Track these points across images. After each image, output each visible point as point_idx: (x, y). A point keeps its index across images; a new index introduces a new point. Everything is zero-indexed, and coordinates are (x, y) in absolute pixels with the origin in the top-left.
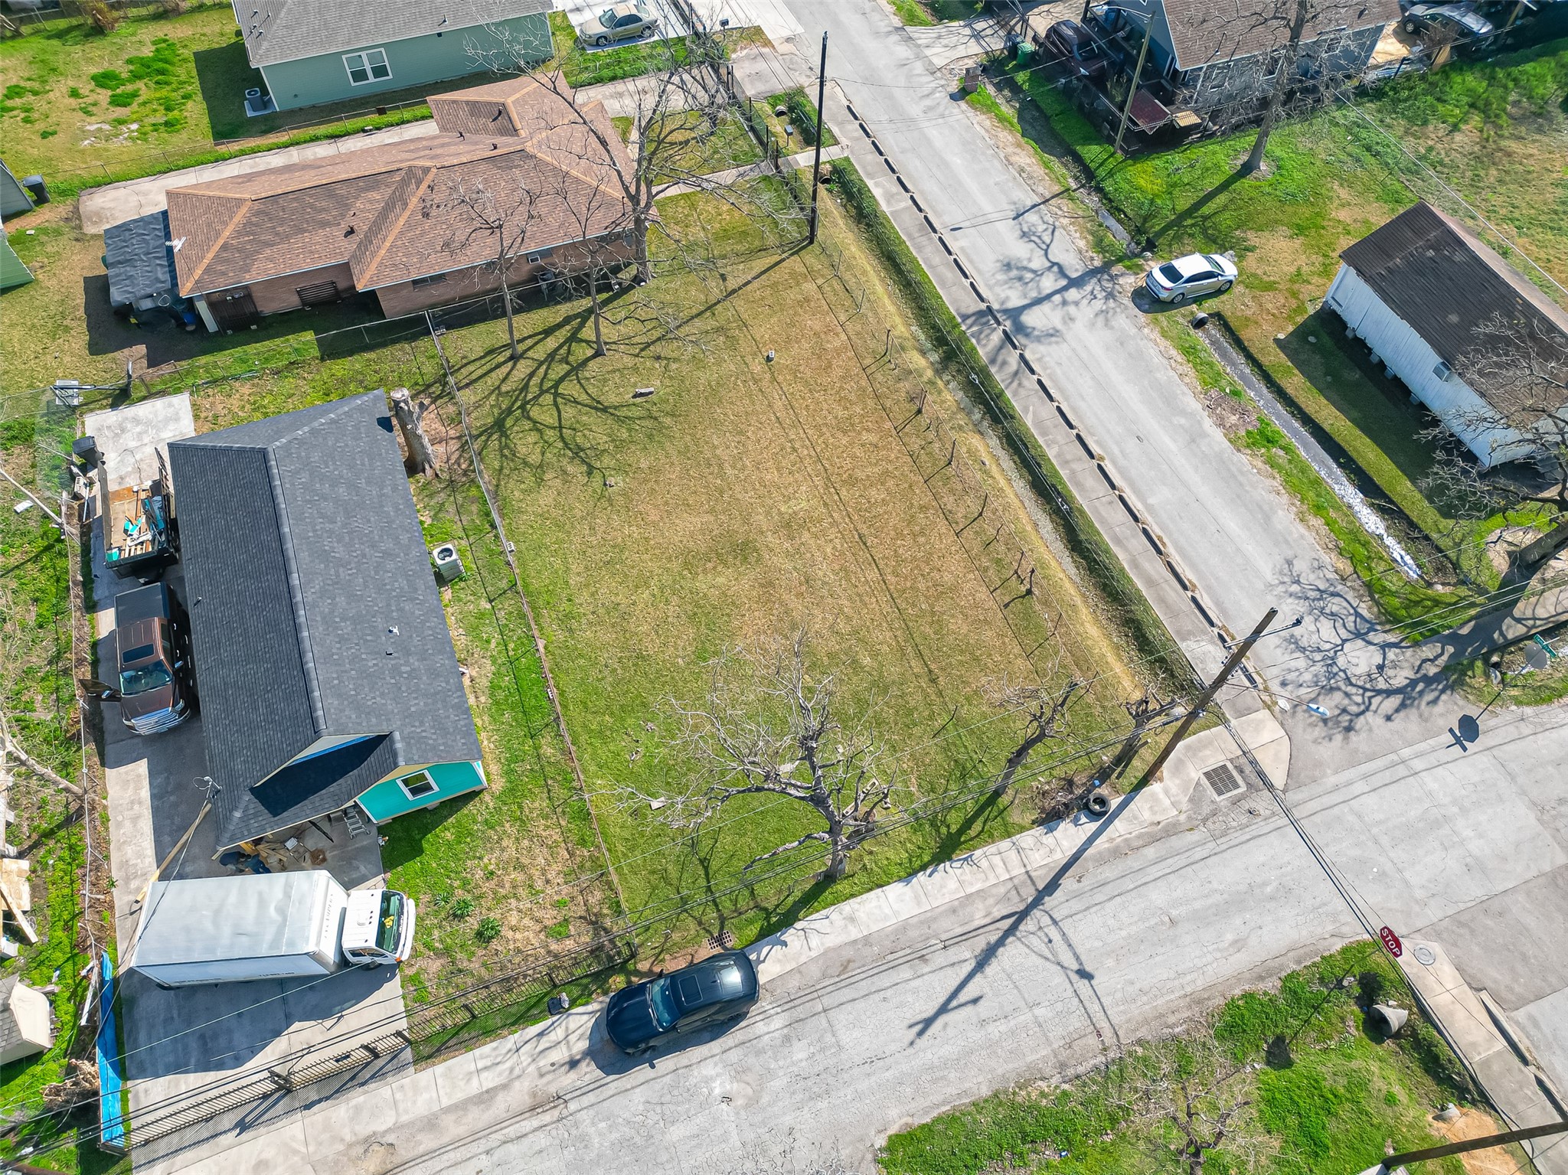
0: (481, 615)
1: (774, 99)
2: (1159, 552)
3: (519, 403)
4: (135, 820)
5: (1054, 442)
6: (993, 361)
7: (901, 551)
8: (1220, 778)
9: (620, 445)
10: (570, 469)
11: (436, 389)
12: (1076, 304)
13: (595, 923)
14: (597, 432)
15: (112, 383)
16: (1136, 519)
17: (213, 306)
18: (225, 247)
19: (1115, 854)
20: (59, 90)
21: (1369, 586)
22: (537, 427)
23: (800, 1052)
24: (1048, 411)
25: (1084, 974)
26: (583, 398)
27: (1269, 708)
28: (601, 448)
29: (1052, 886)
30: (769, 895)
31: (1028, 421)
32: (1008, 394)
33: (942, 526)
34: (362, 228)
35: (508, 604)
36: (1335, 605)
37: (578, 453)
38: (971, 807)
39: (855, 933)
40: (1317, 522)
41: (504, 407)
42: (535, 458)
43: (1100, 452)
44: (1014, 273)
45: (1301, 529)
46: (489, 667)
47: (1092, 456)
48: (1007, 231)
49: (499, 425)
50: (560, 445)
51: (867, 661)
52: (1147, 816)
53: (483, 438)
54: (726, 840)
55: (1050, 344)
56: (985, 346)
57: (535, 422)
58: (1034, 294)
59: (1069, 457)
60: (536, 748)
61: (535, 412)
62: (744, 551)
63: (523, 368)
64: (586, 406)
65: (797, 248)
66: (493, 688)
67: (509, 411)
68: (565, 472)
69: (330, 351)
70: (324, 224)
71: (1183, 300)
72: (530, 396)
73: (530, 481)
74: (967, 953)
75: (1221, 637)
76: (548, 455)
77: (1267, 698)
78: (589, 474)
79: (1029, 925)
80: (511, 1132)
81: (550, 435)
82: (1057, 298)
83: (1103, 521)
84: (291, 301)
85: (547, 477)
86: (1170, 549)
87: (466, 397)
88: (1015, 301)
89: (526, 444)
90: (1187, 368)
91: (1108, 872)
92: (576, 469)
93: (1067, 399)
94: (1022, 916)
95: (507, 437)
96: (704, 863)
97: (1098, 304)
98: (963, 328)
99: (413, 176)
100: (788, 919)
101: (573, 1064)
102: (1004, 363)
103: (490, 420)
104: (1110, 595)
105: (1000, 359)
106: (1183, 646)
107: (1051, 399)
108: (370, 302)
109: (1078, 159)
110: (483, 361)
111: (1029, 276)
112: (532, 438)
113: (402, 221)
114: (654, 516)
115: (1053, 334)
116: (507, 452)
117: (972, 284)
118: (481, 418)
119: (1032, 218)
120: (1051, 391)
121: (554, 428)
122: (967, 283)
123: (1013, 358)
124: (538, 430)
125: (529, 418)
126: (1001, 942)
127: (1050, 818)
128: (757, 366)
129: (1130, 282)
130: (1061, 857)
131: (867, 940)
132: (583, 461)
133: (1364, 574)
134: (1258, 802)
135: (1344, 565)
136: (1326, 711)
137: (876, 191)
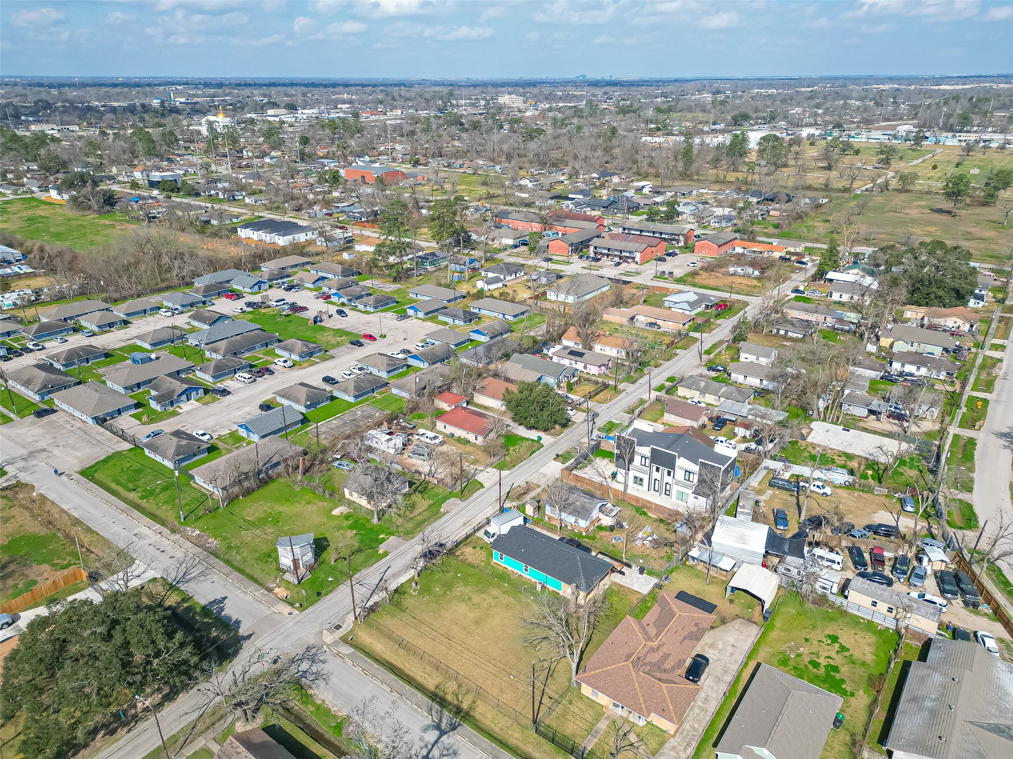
2: (366, 671)
5: (408, 691)
6: (441, 711)
8: (338, 627)
12: (421, 748)
13: (457, 556)
16: (375, 678)
21: (302, 688)
24: (414, 700)
27: (329, 645)
29: (372, 594)
31: (419, 695)
32: (430, 702)
36: (312, 677)
38: (394, 600)
40: (319, 702)
43: (393, 694)
44: (451, 751)
45: (323, 698)
47: (395, 692)
51: (431, 614)
55: (424, 726)
56: (446, 716)
58: (439, 744)
59: (402, 688)
74: (385, 579)
75: (344, 656)
77: (330, 647)
79: (374, 587)
80: (450, 534)
82: (430, 747)
86: (363, 673)
88: (445, 738)
93: (411, 706)
97: (413, 752)
98: (457, 721)
102: (437, 712)
105: (439, 712)
106: (353, 651)
107: (416, 705)
111: (445, 752)
114: (506, 620)
115: (425, 729)
120: (417, 708)
123: (434, 714)
126: (379, 583)
130: (371, 600)
133: (303, 691)
134: (328, 626)
135: (310, 692)
136: (313, 651)
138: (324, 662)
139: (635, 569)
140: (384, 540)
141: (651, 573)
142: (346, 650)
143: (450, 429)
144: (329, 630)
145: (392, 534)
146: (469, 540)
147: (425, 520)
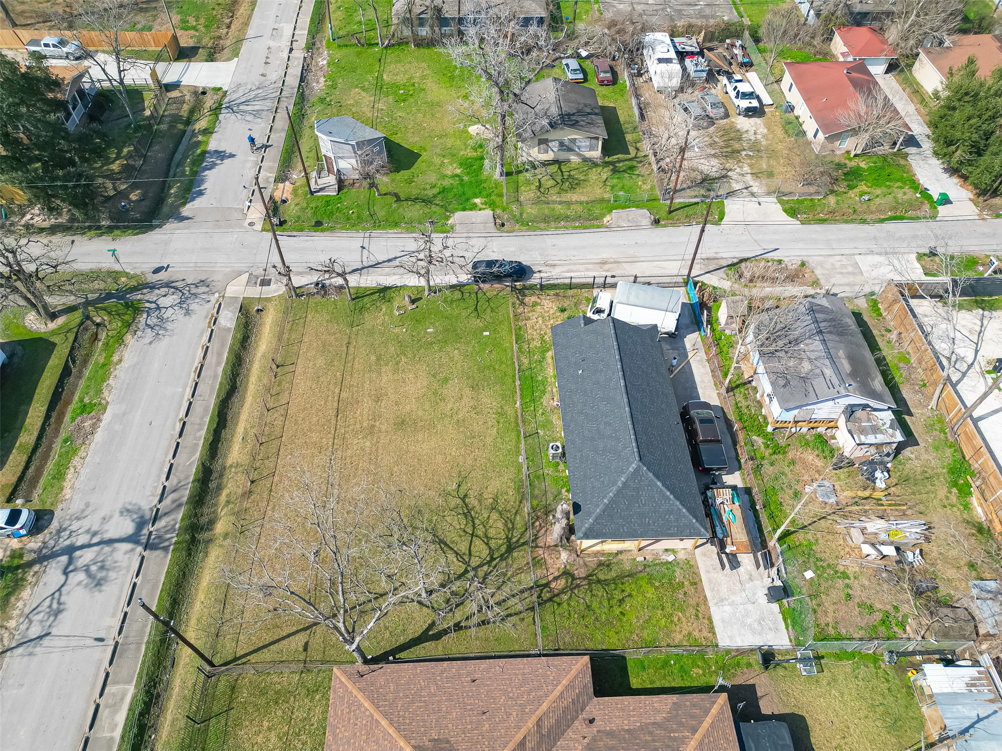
0: (544, 427)
2: (202, 366)
4: (703, 381)
5: (195, 438)
6: (181, 506)
7: (323, 403)
8: (266, 283)
10: (476, 503)
11: (546, 595)
12: (87, 532)
13: (522, 303)
16: (196, 384)
18: (694, 730)
22: (487, 538)
25: (363, 248)
26: (451, 557)
27: (223, 296)
28: (453, 513)
29: (356, 270)
30: (457, 295)
31: (198, 455)
32: (191, 479)
36: (154, 321)
37: (468, 513)
38: (366, 300)
41: (504, 564)
42: (495, 516)
43: (178, 423)
44: (100, 575)
45: (126, 357)
47: (184, 423)
49: (510, 549)
50: (477, 522)
51: (373, 358)
52: (303, 280)
53: (522, 541)
54: (464, 314)
55: (135, 505)
56: (174, 520)
57: (487, 544)
58: (107, 549)
59: (197, 427)
60: (530, 363)
61: (485, 552)
64: (451, 549)
66: (544, 392)
67: (502, 557)
68: (479, 501)
69: (619, 661)
70: (611, 734)
72: (485, 568)
73: (501, 501)
74: (396, 263)
75: (214, 323)
76: (486, 515)
77: (221, 299)
78: (466, 496)
79: (371, 263)
80: (563, 262)
81: (480, 532)
82: (95, 541)
83: (212, 388)
85: (491, 501)
86: (196, 364)
89: (497, 528)
92: (472, 501)
93: (164, 461)
94: (371, 266)
95: (507, 537)
96: (476, 309)
97: (75, 527)
98: (174, 540)
101: (540, 272)
102: (174, 501)
103: (515, 554)
104: (240, 361)
105: (175, 504)
106: (233, 326)
107: (172, 465)
110: (509, 611)
111: (94, 569)
112: (492, 532)
113: (544, 707)
114: (439, 458)
115: (126, 511)
117: (137, 575)
118: (521, 557)
119: (34, 633)
120: (166, 470)
121: (476, 536)
122: (139, 581)
123: (167, 501)
124: (487, 537)
125: (490, 548)
126: (384, 262)
127: (339, 288)
129: (34, 543)
132: (466, 505)
133: (126, 330)
135: (129, 337)
136: (203, 289)
137: (121, 717)
138: (188, 312)
139: (765, 579)
140: (474, 207)
141: (792, 618)
142: (228, 319)
143: (794, 97)
145: (492, 205)
146: (570, 292)
147: (567, 217)
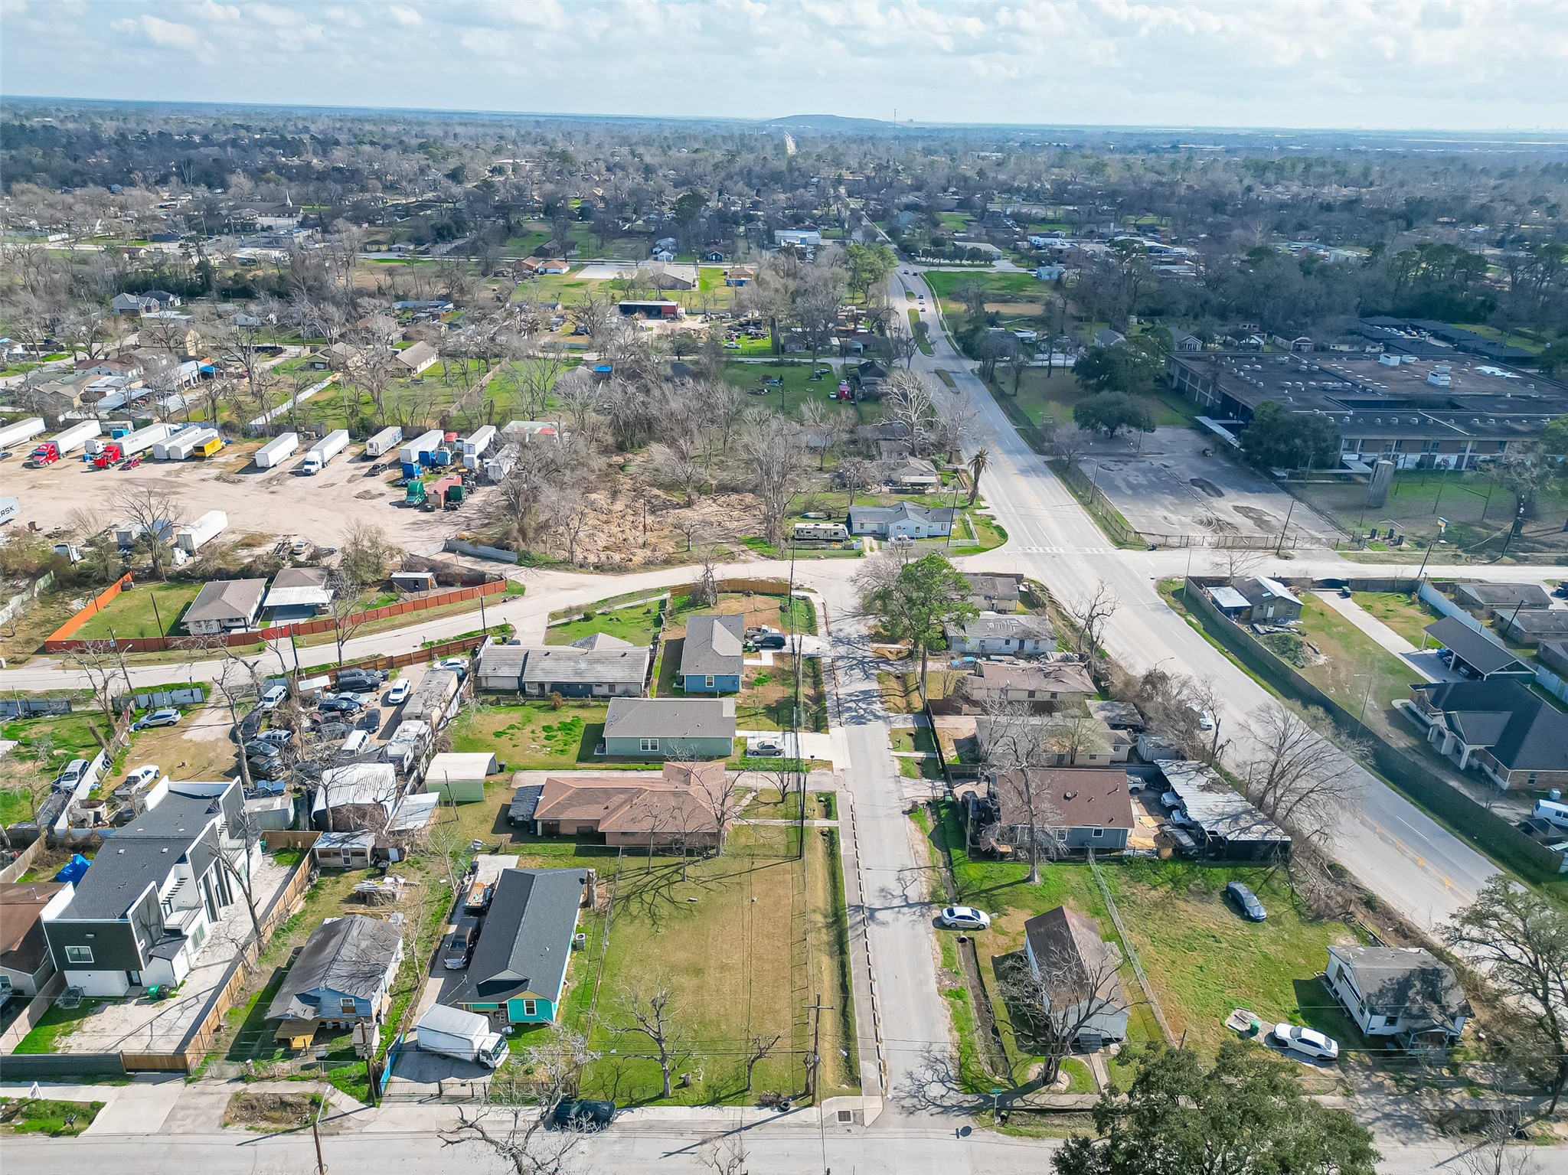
1: (820, 794)
3: (638, 892)
6: (852, 928)
7: (764, 992)
8: (844, 1116)
9: (671, 917)
10: (646, 921)
11: (610, 878)
12: (904, 915)
14: (665, 909)
15: (493, 844)
16: (873, 1008)
17: (543, 825)
18: (559, 804)
19: (782, 1126)
20: (528, 729)
21: (961, 1066)
22: (642, 902)
23: (618, 1148)
24: (863, 955)
25: (741, 1161)
26: (667, 896)
27: (882, 1096)
28: (663, 917)
29: (749, 1128)
30: (636, 1095)
31: (852, 958)
32: (850, 944)
33: (788, 987)
34: (611, 807)
35: (595, 964)
36: (940, 1067)
37: (653, 916)
38: (734, 1090)
39: (661, 1118)
40: (956, 1034)
41: (634, 891)
42: (635, 913)
43: (875, 978)
44: (884, 894)
45: (947, 1034)
46: (576, 984)
47: (870, 978)
48: (893, 875)
49: (628, 898)
50: (648, 911)
51: (724, 1028)
52: (803, 1118)
53: (619, 901)
54: (630, 1072)
55: (881, 927)
56: (852, 921)
57: (643, 900)
58: (887, 906)
61: (644, 896)
62: (698, 971)
63: (649, 878)
64: (666, 899)
65: (792, 859)
66: (575, 991)
67: (635, 894)
68: (644, 922)
69: (579, 853)
70: (598, 804)
71: (957, 928)
72: (646, 890)
73: (628, 922)
74: (699, 1138)
75: (880, 1063)
76: (641, 914)
77: (884, 1092)
78: (653, 925)
79: (730, 1137)
81: (646, 906)
82: (897, 910)
83: (859, 1007)
84: (573, 830)
85: (636, 922)
87: (621, 883)
88: (877, 906)
89: (634, 907)
90: (941, 957)
91: (774, 1131)
92: (649, 922)
94: (729, 1133)
95: (629, 903)
96: (619, 1076)
97: (914, 917)
98: (847, 911)
99: (639, 792)
100: (639, 1104)
102: (856, 931)
103: (625, 895)
105: (855, 928)
106: (862, 1063)
107: (867, 951)
108: (602, 837)
109: (949, 854)
110: (635, 872)
111: (890, 897)
112: (638, 906)
113: (627, 808)
114: (669, 948)
115: (884, 924)
116: (625, 909)
117: (861, 894)
118: (620, 893)
119: (907, 873)
120: (869, 948)
121: (649, 904)
122: (859, 893)
123: (861, 930)
125: (641, 898)
126: (715, 1139)
127: (764, 1104)
128: (746, 903)
129: (936, 913)
130: (758, 1120)
131: (664, 1122)
132: (653, 920)
133: (963, 1060)
134: (854, 1129)
135: (956, 1054)
137: (842, 845)
138: (910, 1075)
142: (868, 1070)
144: (860, 1120)
